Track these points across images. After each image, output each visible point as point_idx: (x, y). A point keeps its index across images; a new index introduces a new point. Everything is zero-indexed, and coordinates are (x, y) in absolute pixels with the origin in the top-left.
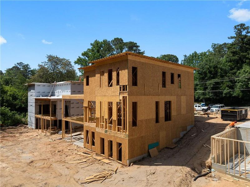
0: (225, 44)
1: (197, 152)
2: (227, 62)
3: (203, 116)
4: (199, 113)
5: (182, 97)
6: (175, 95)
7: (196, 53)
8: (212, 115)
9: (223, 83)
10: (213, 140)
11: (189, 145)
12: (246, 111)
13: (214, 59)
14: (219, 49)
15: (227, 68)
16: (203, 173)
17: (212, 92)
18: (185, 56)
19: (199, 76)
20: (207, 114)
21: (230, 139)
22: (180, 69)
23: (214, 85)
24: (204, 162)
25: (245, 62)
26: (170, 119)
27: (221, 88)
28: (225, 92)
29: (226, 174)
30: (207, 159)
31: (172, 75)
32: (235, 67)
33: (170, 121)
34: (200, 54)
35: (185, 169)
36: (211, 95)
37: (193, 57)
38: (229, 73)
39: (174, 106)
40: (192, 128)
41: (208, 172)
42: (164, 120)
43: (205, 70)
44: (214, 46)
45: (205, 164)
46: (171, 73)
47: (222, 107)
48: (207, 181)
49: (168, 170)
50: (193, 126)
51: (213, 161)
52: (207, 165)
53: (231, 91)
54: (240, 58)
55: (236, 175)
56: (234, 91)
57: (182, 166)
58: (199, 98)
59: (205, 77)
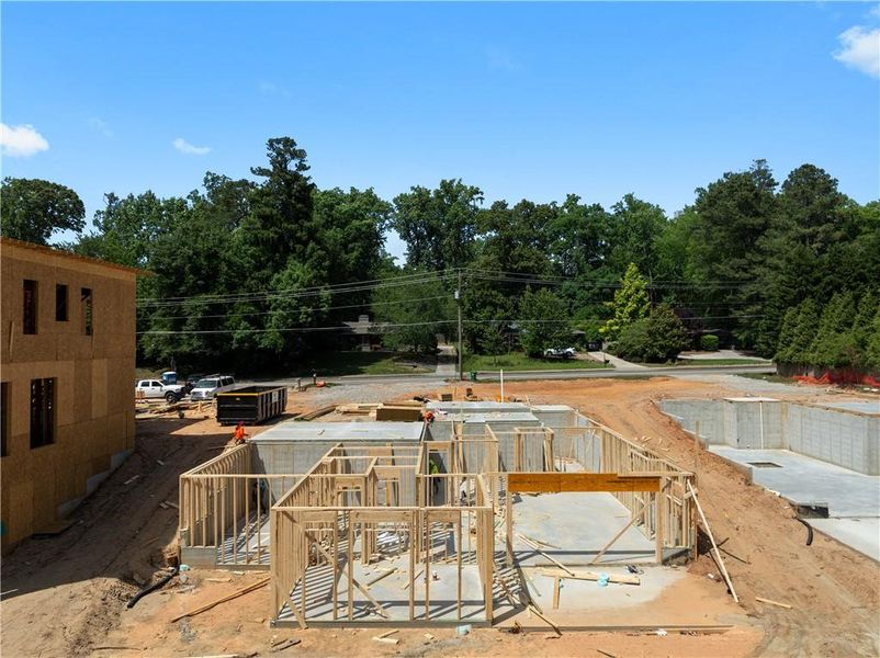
0: (244, 183)
1: (140, 529)
2: (245, 243)
3: (167, 415)
4: (152, 408)
5: (95, 362)
6: (67, 359)
7: (153, 197)
8: (194, 411)
9: (232, 309)
10: (187, 485)
11: (115, 512)
12: (283, 393)
13: (209, 229)
14: (226, 194)
15: (247, 263)
16: (156, 580)
17: (199, 336)
18: (112, 198)
19: (159, 281)
20: (179, 409)
21: (240, 476)
22: (91, 273)
23: (205, 312)
24: (160, 550)
25: (294, 251)
26: (50, 440)
27: (227, 324)
28: (238, 334)
29: (217, 567)
30: (168, 542)
31: (62, 292)
32: (268, 260)
33: (51, 446)
34: (164, 202)
35: (101, 584)
36: (196, 343)
37: (139, 208)
38: (253, 279)
39: (64, 397)
40: (127, 459)
41: (170, 574)
42: (28, 445)
43: (179, 262)
44: (212, 181)
45: (163, 556)
46: (58, 285)
47: (225, 383)
48: (167, 597)
49: (42, 602)
50: (129, 451)
51: (183, 544)
52: (168, 556)
53: (254, 333)
54: (281, 236)
55: (241, 563)
56: (263, 333)
57: (92, 577)
58: (157, 352)
59: (180, 285)
